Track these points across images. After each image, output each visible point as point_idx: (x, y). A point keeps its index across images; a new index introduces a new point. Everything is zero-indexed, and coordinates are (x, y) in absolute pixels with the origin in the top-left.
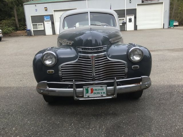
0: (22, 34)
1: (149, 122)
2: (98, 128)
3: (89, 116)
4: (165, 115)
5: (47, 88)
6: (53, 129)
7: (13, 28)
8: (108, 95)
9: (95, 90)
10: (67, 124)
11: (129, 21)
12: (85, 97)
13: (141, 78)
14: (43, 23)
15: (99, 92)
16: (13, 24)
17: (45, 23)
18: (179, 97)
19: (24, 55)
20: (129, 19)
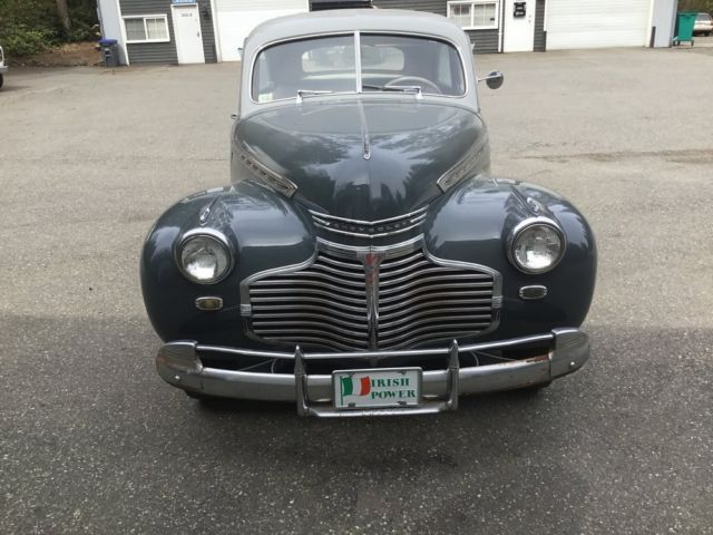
0: (84, 59)
1: (572, 501)
2: (383, 521)
3: (353, 467)
4: (634, 470)
5: (195, 367)
6: (219, 519)
7: (47, 31)
8: (424, 402)
9: (376, 384)
10: (272, 501)
11: (514, 15)
12: (338, 406)
13: (551, 336)
14: (165, 16)
15: (391, 389)
16: (44, 14)
17: (176, 13)
18: (690, 391)
19: (95, 162)
20: (517, 5)
